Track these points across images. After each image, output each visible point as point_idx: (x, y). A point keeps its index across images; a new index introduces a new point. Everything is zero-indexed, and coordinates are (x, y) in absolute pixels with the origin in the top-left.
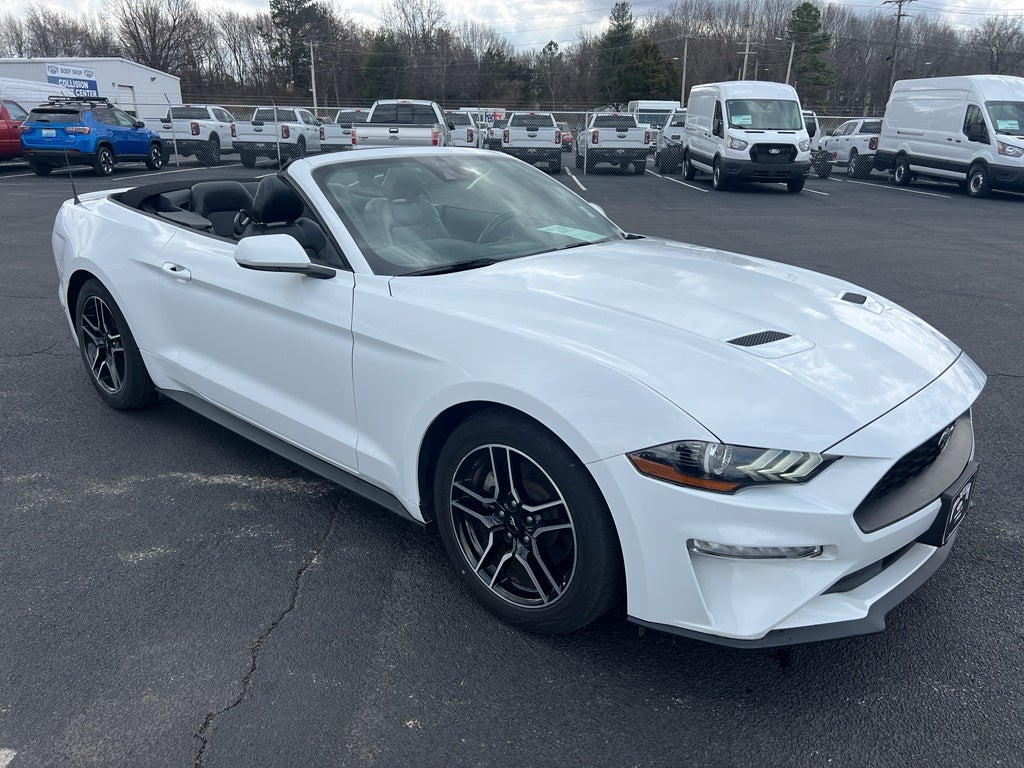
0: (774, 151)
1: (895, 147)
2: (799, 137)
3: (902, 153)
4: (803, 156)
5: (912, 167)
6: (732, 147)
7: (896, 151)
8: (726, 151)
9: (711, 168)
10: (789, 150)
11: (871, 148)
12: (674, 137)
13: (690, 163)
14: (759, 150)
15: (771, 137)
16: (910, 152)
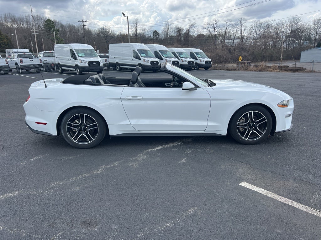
0: (94, 63)
1: (115, 61)
2: (99, 59)
3: (117, 63)
4: (101, 65)
5: (121, 66)
6: (82, 63)
7: (115, 62)
8: (80, 64)
9: (74, 69)
10: (98, 63)
11: (106, 62)
12: (45, 60)
13: (61, 68)
14: (90, 63)
15: (92, 59)
16: (119, 62)
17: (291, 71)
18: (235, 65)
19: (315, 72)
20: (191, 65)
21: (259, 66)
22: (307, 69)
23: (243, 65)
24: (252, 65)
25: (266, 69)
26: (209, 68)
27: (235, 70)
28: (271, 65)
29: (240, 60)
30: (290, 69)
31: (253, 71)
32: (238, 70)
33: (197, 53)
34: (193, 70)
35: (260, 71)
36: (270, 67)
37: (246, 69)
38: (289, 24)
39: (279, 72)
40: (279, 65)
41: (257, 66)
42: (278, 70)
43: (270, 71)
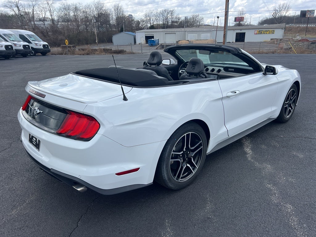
17: (115, 53)
18: (59, 49)
19: (134, 53)
20: (28, 50)
21: (85, 49)
22: (127, 51)
23: (69, 49)
24: (77, 49)
25: (93, 52)
26: (47, 53)
27: (62, 54)
28: (97, 48)
29: (67, 44)
30: (114, 52)
31: (80, 55)
32: (65, 54)
33: (30, 36)
34: (29, 56)
35: (88, 54)
36: (96, 50)
37: (73, 53)
38: (95, 9)
39: (105, 54)
40: (103, 48)
41: (83, 50)
42: (104, 53)
43: (97, 54)
